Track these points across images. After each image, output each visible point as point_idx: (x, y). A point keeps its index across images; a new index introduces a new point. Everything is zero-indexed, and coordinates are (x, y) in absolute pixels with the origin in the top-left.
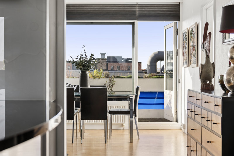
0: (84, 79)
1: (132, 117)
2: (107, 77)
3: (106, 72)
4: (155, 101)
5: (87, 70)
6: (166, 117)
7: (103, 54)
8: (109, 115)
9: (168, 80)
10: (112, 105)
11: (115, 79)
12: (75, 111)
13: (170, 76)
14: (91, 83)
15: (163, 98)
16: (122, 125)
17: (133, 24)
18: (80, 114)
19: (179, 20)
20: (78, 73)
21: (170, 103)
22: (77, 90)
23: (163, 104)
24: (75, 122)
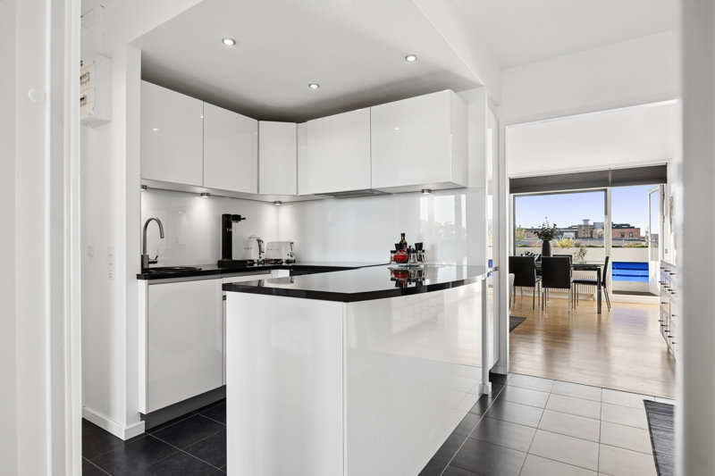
0: (546, 248)
1: (599, 288)
2: (577, 246)
3: (577, 241)
4: (641, 273)
5: (550, 239)
6: (651, 291)
7: (586, 221)
8: (572, 285)
9: (654, 249)
10: (576, 275)
11: (587, 249)
12: (536, 279)
13: (656, 244)
14: (554, 252)
15: (648, 270)
16: (592, 296)
17: (606, 190)
18: (541, 282)
19: (666, 182)
20: (540, 242)
21: (655, 275)
22: (539, 259)
23: (648, 276)
24: (537, 289)
